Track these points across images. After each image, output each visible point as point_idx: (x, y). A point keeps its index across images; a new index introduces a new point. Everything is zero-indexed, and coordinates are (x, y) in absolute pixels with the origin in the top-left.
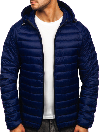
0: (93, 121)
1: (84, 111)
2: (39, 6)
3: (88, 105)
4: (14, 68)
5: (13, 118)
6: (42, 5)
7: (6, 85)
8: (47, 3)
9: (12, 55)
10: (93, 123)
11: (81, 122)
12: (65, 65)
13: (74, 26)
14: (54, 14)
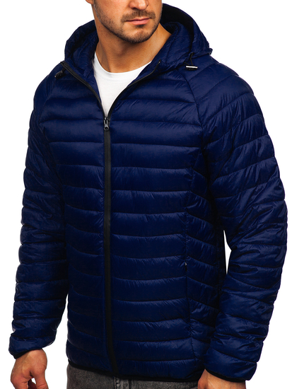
13: (185, 78)
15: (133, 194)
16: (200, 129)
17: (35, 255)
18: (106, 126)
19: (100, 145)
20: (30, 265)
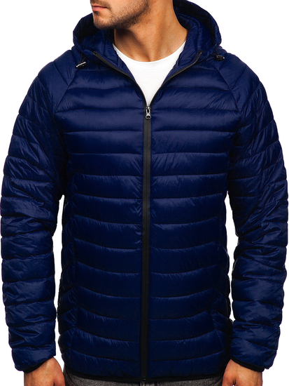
0: (276, 348)
1: (250, 319)
2: (113, 19)
3: (262, 302)
4: (43, 185)
5: (27, 337)
6: (120, 16)
7: (17, 234)
8: (138, 11)
9: (39, 148)
10: (275, 354)
11: (243, 352)
12: (179, 176)
13: (215, 68)
14: (162, 39)
15: (179, 179)
16: (239, 115)
17: (32, 247)
18: (148, 114)
19: (138, 133)
20: (27, 260)
